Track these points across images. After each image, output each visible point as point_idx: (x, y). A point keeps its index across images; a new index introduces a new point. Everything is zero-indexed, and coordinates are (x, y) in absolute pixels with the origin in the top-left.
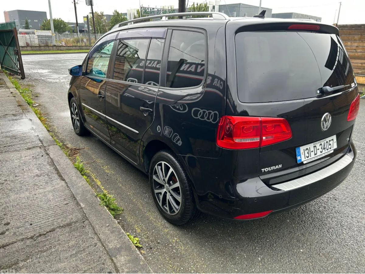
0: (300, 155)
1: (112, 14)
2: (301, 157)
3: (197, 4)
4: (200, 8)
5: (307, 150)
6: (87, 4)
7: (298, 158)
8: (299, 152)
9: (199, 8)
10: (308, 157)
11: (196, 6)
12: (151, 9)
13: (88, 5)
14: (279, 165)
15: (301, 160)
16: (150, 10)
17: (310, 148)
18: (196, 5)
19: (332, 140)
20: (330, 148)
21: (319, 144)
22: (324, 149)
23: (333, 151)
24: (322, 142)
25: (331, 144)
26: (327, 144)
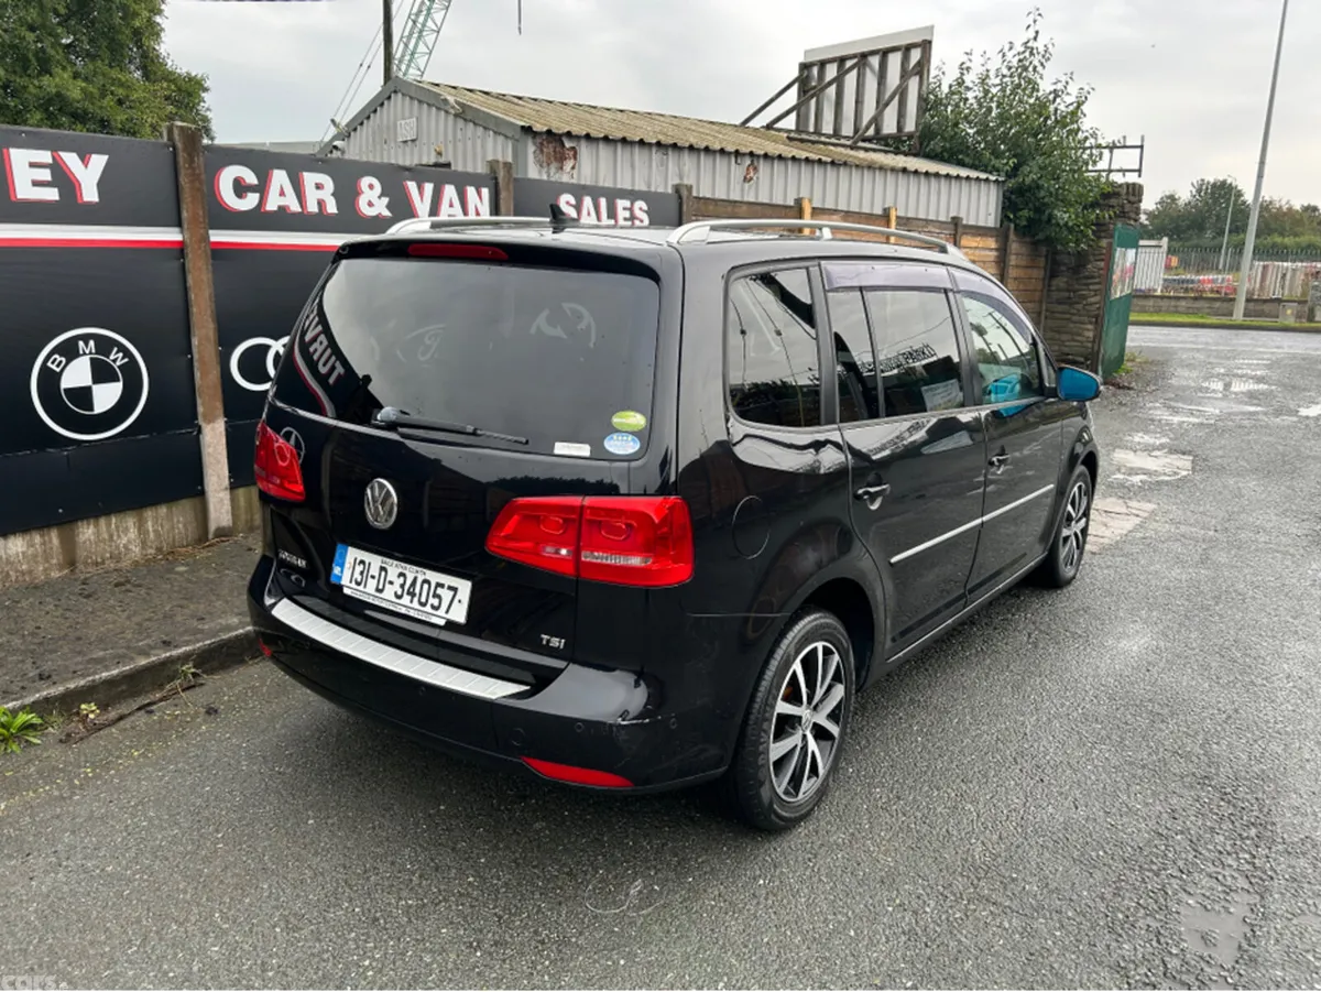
0: (342, 566)
2: (342, 572)
5: (362, 566)
7: (337, 570)
8: (344, 557)
10: (358, 584)
14: (303, 561)
15: (340, 578)
17: (370, 564)
19: (450, 588)
20: (433, 607)
21: (400, 570)
22: (408, 593)
23: (442, 622)
24: (411, 572)
25: (439, 597)
26: (426, 586)
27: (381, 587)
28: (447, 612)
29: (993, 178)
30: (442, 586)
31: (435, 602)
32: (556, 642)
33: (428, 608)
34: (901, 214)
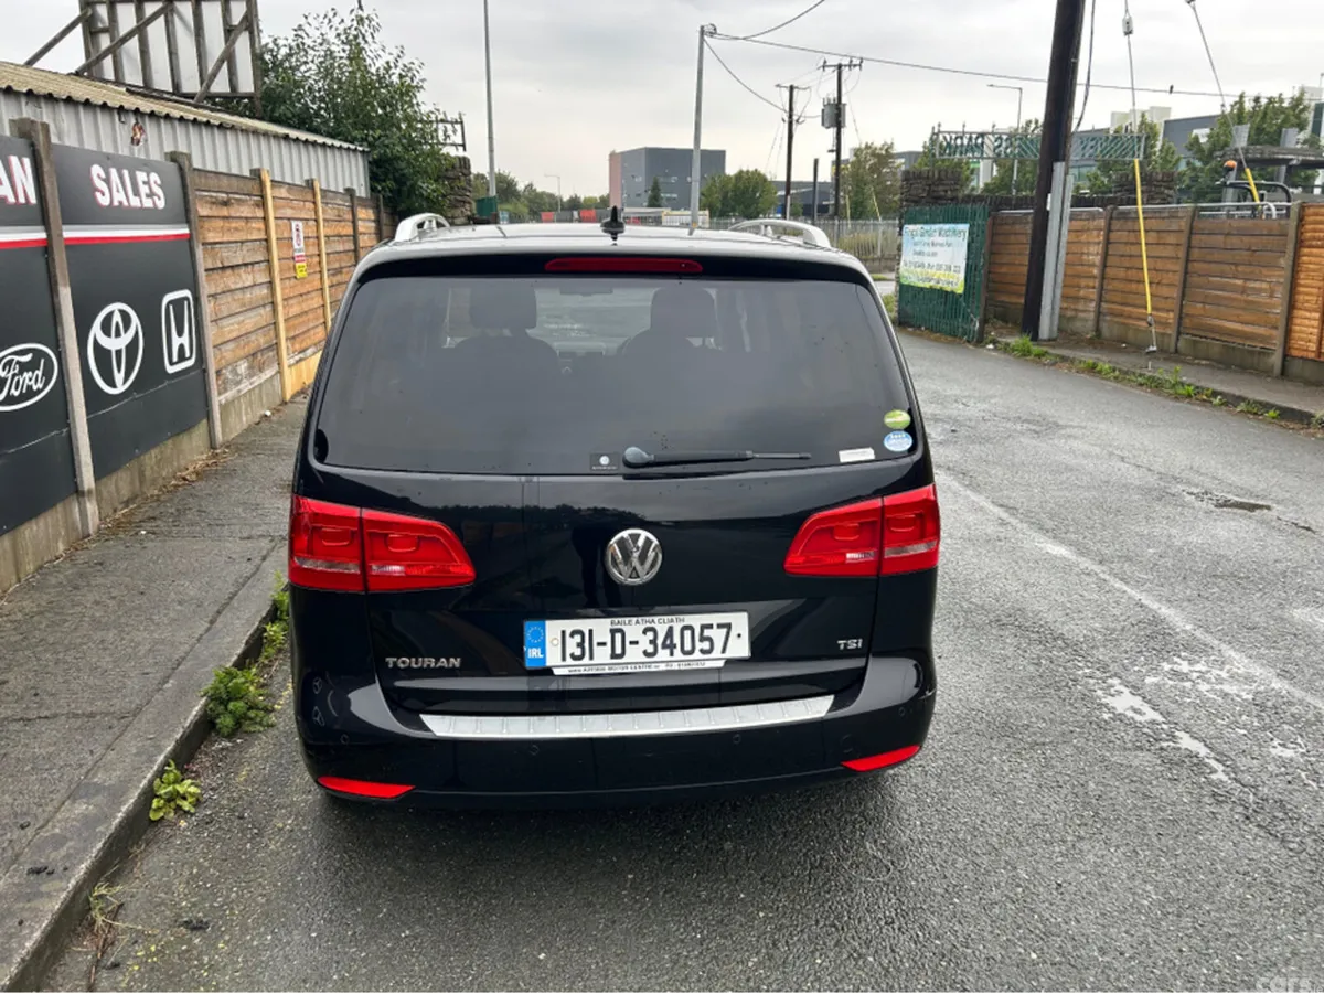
0: (541, 646)
1: (921, 150)
2: (543, 652)
3: (1257, 100)
4: (1265, 113)
5: (577, 637)
6: (823, 124)
7: (532, 653)
8: (540, 635)
9: (1261, 114)
10: (576, 658)
11: (1248, 105)
12: (970, 139)
13: (827, 125)
14: (452, 660)
15: (544, 660)
16: (965, 141)
17: (591, 631)
18: (1253, 104)
19: (720, 626)
20: (702, 651)
21: (643, 627)
22: (664, 646)
23: (721, 664)
24: (661, 624)
25: (710, 639)
26: (687, 634)
27: (618, 651)
28: (724, 651)
29: (360, 149)
30: (710, 626)
31: (706, 645)
32: (853, 644)
33: (697, 655)
34: (324, 187)
